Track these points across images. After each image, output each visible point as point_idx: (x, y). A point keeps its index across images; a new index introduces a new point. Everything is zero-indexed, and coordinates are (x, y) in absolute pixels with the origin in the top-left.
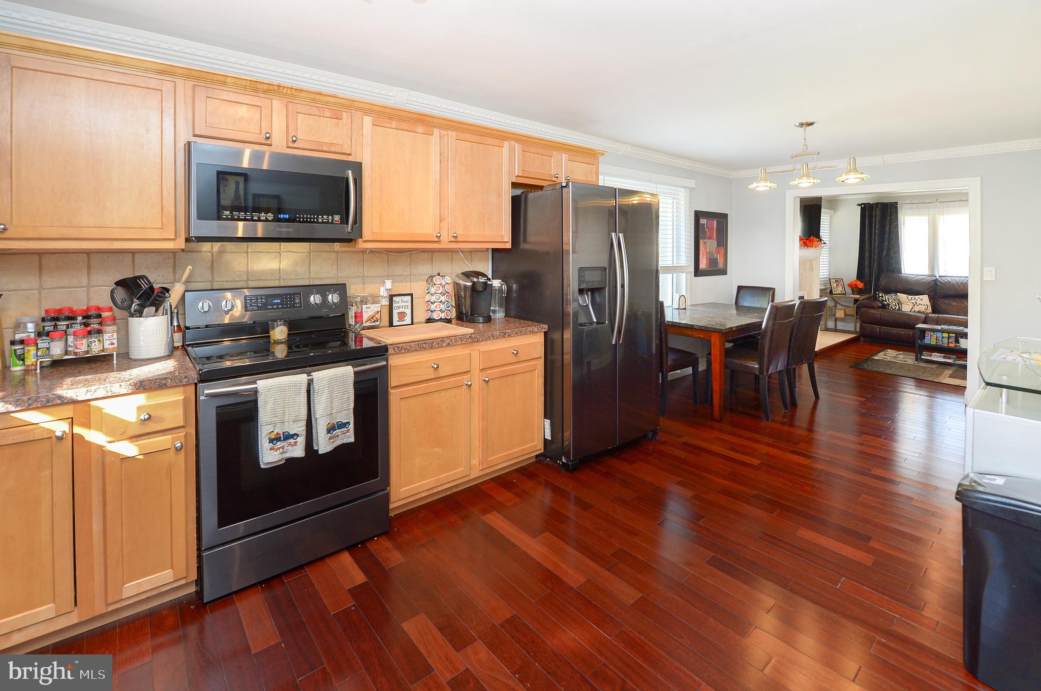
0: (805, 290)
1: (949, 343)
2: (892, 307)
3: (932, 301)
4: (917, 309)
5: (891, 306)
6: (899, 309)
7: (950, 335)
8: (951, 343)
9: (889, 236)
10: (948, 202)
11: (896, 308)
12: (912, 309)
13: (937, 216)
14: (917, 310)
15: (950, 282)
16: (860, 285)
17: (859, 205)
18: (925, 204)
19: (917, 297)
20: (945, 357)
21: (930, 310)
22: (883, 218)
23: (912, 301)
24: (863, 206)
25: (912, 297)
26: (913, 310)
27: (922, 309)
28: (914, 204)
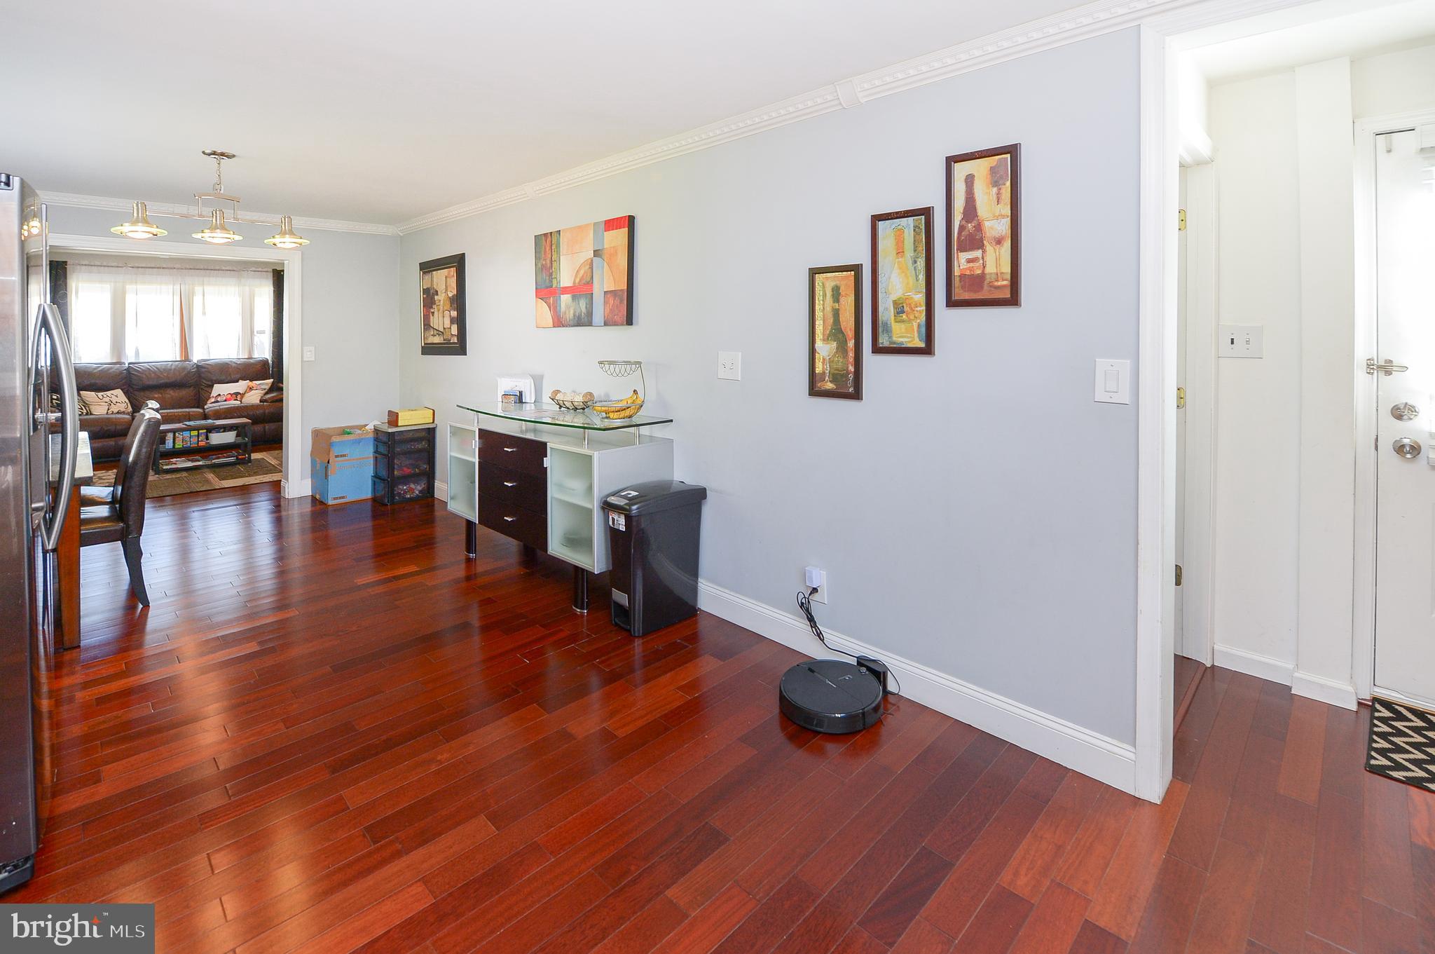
1: (198, 441)
3: (127, 395)
4: (115, 409)
6: (88, 414)
7: (200, 431)
8: (202, 441)
12: (108, 409)
13: (126, 284)
14: (116, 411)
15: (148, 369)
18: (110, 268)
19: (109, 393)
21: (129, 407)
23: (105, 400)
25: (102, 393)
26: (110, 412)
27: (122, 407)
28: (93, 267)
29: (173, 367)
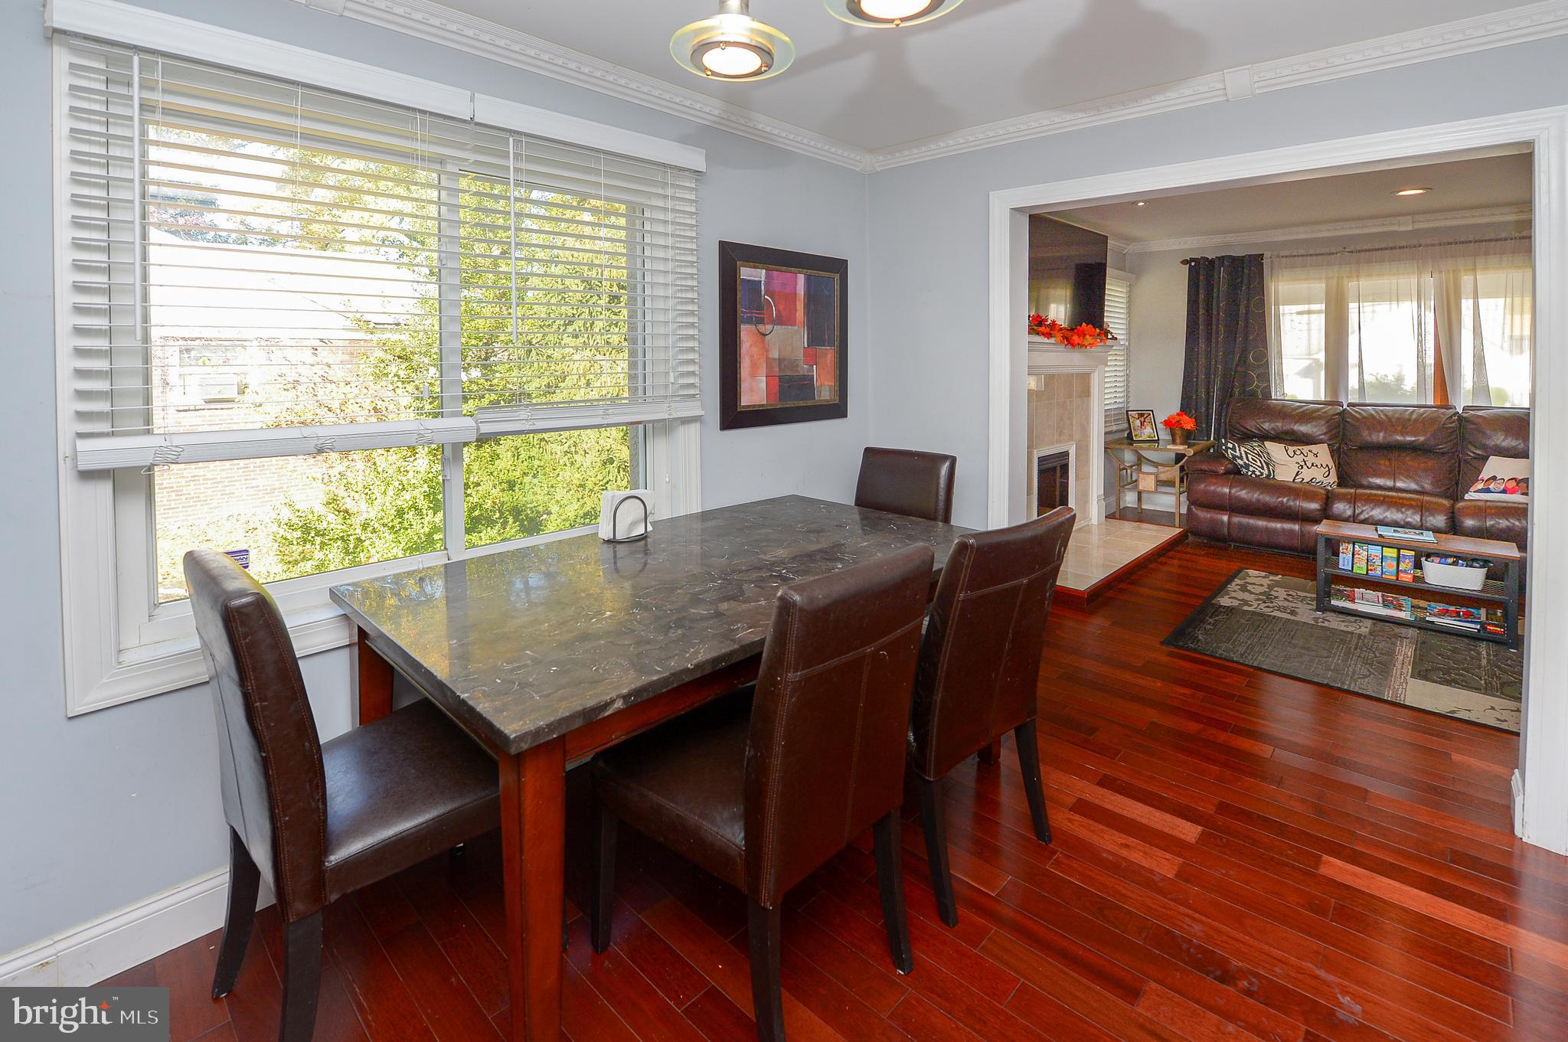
0: (1071, 438)
1: (1399, 569)
2: (1253, 472)
3: (1336, 456)
4: (1306, 475)
5: (1251, 469)
6: (1268, 476)
7: (1402, 552)
8: (1405, 572)
9: (1247, 322)
10: (1369, 250)
11: (1262, 474)
12: (1297, 475)
13: (1345, 281)
14: (1307, 478)
15: (1372, 415)
16: (1189, 424)
17: (1185, 262)
18: (1320, 257)
19: (1305, 449)
20: (1386, 604)
21: (1333, 478)
22: (1234, 287)
23: (1296, 458)
24: (1193, 264)
25: (1295, 448)
26: (1298, 478)
27: (1318, 475)
28: (1296, 258)
29: (1414, 416)
